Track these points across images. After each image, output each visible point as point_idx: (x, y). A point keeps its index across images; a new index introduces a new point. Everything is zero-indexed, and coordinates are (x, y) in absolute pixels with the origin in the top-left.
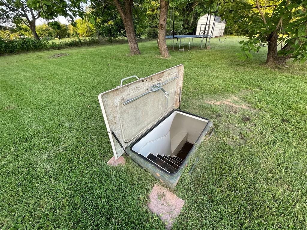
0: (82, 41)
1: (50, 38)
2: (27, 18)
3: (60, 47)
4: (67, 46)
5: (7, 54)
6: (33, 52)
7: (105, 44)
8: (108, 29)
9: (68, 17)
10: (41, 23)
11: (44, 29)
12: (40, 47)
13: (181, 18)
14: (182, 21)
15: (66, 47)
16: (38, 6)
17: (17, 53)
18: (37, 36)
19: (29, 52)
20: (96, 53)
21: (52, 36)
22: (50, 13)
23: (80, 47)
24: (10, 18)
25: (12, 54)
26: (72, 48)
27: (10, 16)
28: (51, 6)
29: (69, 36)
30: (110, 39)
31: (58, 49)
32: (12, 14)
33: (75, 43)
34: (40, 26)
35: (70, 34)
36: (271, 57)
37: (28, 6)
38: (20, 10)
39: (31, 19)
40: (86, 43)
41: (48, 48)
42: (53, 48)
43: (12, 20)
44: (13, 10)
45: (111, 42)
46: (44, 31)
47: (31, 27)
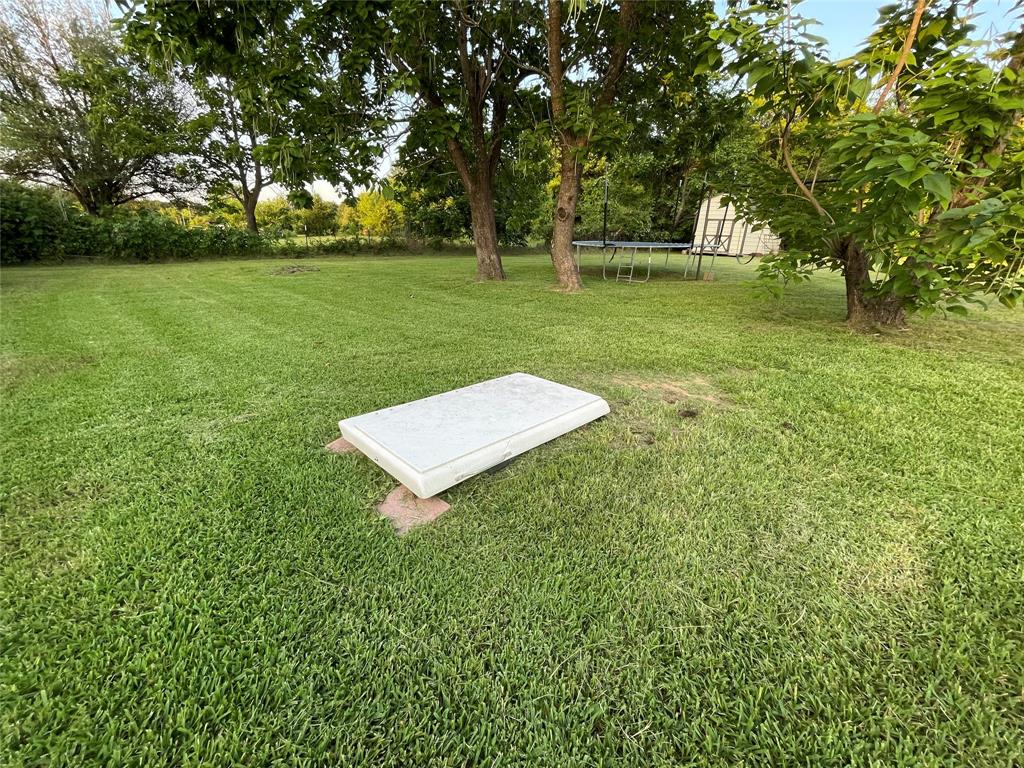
0: (362, 242)
1: (285, 232)
2: (244, 183)
3: (302, 253)
4: (321, 252)
5: (171, 260)
6: (235, 259)
7: (421, 254)
8: (436, 217)
9: (342, 184)
10: (273, 195)
11: (275, 211)
12: (254, 249)
13: (647, 199)
14: (651, 209)
15: (318, 254)
16: (274, 158)
17: (196, 260)
18: (254, 225)
19: (224, 257)
20: (390, 270)
21: (291, 229)
22: (297, 173)
23: (354, 255)
24: (206, 181)
25: (182, 261)
26: (331, 257)
27: (206, 178)
28: (302, 158)
29: (334, 230)
30: (439, 243)
31: (297, 257)
32: (211, 174)
33: (344, 247)
34: (268, 204)
35: (339, 228)
36: (856, 302)
37: (253, 159)
38: (233, 165)
39: (251, 186)
40: (372, 247)
41: (273, 254)
42: (286, 255)
43: (207, 185)
44: (216, 165)
45: (438, 249)
46: (275, 215)
47: (245, 203)
